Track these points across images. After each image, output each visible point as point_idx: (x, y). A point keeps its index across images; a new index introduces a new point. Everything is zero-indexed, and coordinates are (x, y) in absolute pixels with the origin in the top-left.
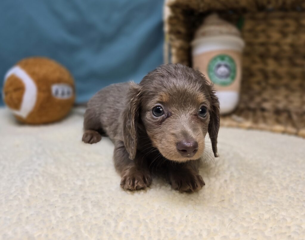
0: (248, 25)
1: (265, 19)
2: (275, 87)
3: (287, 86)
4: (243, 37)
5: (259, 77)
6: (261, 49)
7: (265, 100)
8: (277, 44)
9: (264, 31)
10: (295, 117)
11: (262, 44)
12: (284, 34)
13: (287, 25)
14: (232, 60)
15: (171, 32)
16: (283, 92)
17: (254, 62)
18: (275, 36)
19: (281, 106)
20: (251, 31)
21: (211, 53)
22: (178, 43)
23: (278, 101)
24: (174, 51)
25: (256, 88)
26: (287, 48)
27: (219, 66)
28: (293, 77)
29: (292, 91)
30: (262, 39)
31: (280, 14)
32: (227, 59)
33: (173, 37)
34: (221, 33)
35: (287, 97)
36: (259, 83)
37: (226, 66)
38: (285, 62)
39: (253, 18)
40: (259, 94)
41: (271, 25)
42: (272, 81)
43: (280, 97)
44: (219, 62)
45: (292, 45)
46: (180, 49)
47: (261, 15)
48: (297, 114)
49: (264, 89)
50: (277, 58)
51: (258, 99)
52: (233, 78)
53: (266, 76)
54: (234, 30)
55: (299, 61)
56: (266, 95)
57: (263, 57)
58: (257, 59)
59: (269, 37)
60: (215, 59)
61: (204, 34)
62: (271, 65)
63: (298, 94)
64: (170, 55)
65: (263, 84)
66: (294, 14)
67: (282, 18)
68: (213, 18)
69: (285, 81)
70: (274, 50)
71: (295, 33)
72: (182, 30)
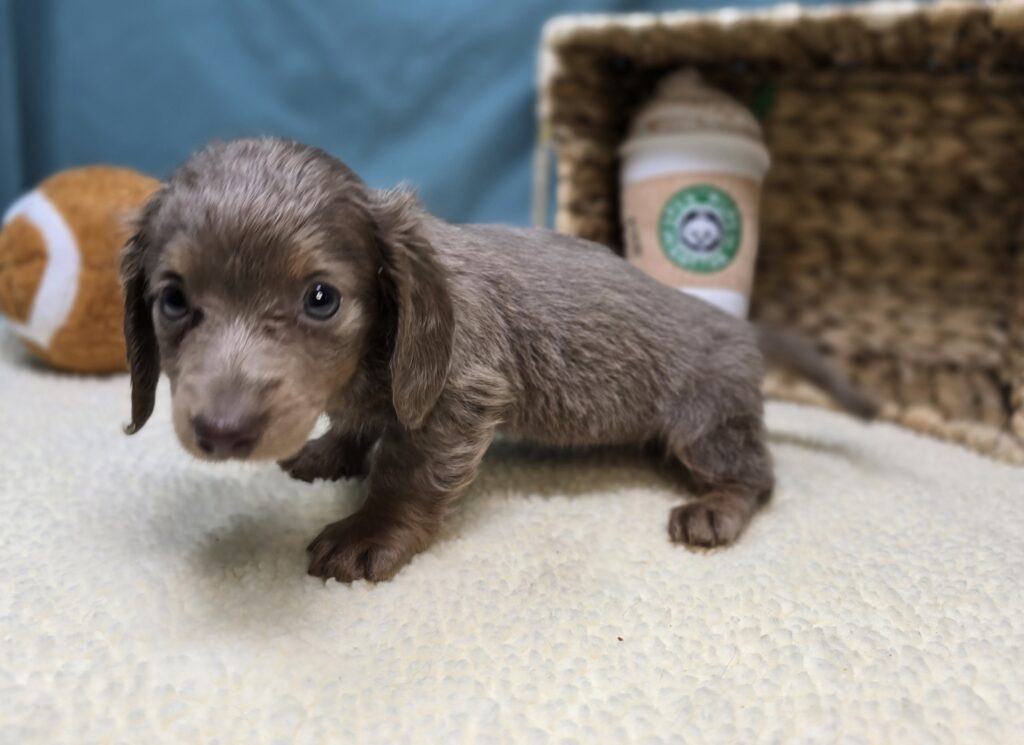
0: (788, 104)
1: (835, 91)
2: (860, 284)
3: (894, 285)
4: (767, 139)
5: (815, 254)
6: (823, 176)
7: (831, 323)
8: (868, 162)
9: (831, 124)
10: (908, 375)
11: (828, 161)
12: (890, 136)
13: (898, 111)
14: (729, 203)
15: (558, 118)
16: (884, 300)
17: (803, 211)
18: (866, 140)
19: (876, 341)
20: (796, 122)
21: (670, 178)
22: (578, 148)
23: (867, 328)
24: (565, 169)
25: (807, 285)
26: (896, 175)
27: (692, 216)
28: (914, 259)
29: (911, 299)
30: (827, 145)
31: (880, 77)
32: (714, 198)
33: (564, 131)
34: (702, 126)
35: (893, 315)
36: (814, 271)
37: (711, 217)
38: (890, 215)
39: (803, 87)
40: (815, 302)
41: (852, 109)
42: (854, 266)
43: (875, 317)
44: (692, 205)
45: (911, 168)
46: (585, 163)
47: (825, 79)
48: (918, 366)
49: (829, 289)
50: (867, 202)
51: (810, 318)
52: (731, 253)
53: (835, 253)
54: (742, 118)
55: (929, 214)
56: (834, 308)
57: (828, 196)
58: (814, 204)
59: (846, 141)
60: (680, 196)
61: (654, 128)
62: (852, 222)
63: (926, 309)
64: (553, 180)
65: (827, 274)
66: (918, 80)
67: (884, 89)
68: (684, 84)
69: (890, 268)
70: (861, 178)
71: (919, 133)
72: (594, 112)
